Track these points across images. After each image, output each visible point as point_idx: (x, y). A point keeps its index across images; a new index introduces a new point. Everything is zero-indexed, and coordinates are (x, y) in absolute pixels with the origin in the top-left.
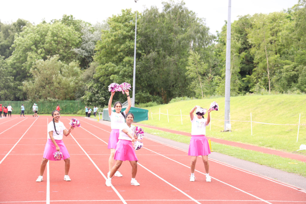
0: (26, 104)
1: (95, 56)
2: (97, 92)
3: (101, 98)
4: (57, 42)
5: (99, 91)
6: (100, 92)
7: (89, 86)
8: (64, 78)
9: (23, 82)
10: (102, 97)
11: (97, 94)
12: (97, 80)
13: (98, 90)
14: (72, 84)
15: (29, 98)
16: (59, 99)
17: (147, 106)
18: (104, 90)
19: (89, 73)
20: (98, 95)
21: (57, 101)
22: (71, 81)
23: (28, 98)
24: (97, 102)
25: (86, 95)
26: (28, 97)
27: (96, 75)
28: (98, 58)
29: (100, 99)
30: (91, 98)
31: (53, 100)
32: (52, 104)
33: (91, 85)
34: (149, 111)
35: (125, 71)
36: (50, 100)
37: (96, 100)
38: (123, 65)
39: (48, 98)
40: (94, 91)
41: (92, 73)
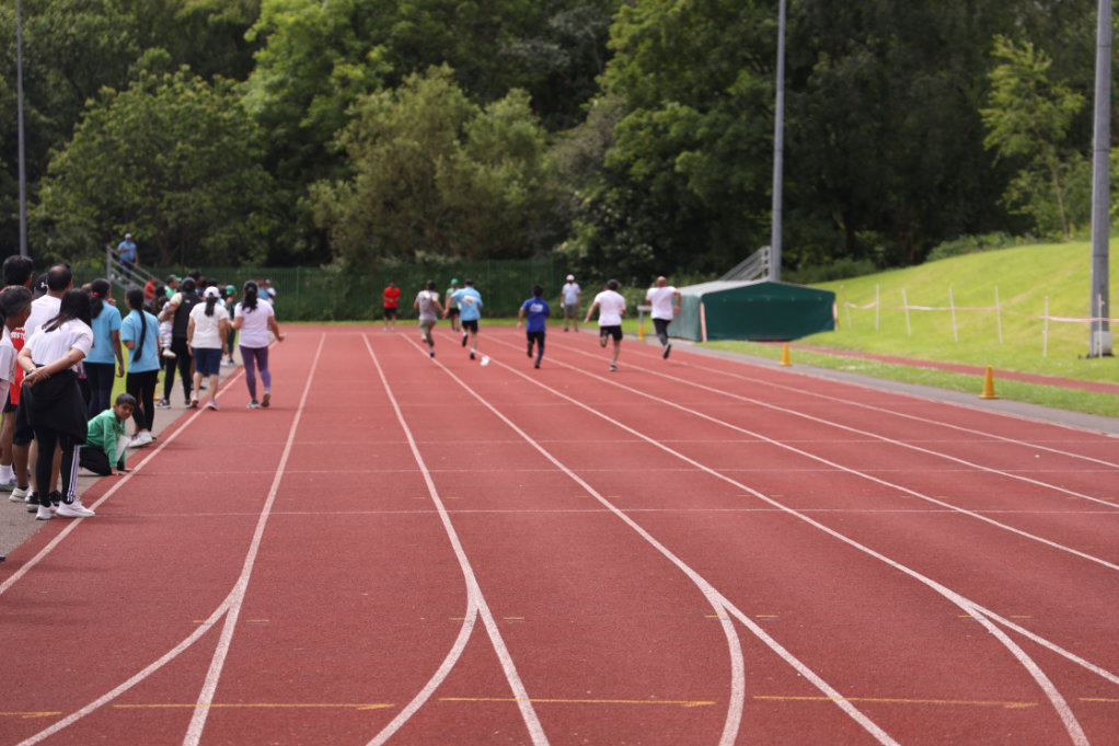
0: (326, 279)
1: (609, 73)
2: (622, 224)
3: (638, 248)
4: (442, 13)
5: (629, 219)
6: (634, 222)
7: (588, 200)
8: (482, 169)
9: (312, 188)
10: (642, 242)
11: (621, 230)
12: (619, 175)
13: (626, 215)
14: (514, 193)
15: (339, 255)
16: (463, 254)
17: (831, 278)
18: (649, 213)
19: (585, 146)
20: (625, 233)
21: (458, 265)
22: (508, 181)
23: (334, 254)
24: (621, 264)
25: (575, 237)
26: (337, 251)
27: (615, 154)
28: (622, 82)
29: (633, 251)
30: (595, 247)
31: (441, 259)
32: (438, 276)
33: (595, 195)
34: (839, 297)
35: (737, 137)
36: (427, 259)
37: (618, 256)
38: (729, 110)
39: (419, 254)
40: (607, 219)
41: (599, 143)
